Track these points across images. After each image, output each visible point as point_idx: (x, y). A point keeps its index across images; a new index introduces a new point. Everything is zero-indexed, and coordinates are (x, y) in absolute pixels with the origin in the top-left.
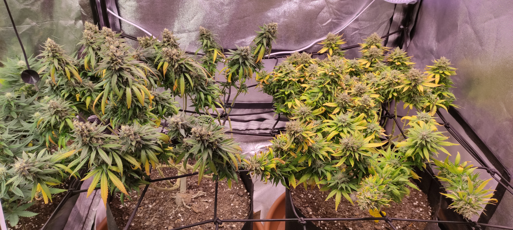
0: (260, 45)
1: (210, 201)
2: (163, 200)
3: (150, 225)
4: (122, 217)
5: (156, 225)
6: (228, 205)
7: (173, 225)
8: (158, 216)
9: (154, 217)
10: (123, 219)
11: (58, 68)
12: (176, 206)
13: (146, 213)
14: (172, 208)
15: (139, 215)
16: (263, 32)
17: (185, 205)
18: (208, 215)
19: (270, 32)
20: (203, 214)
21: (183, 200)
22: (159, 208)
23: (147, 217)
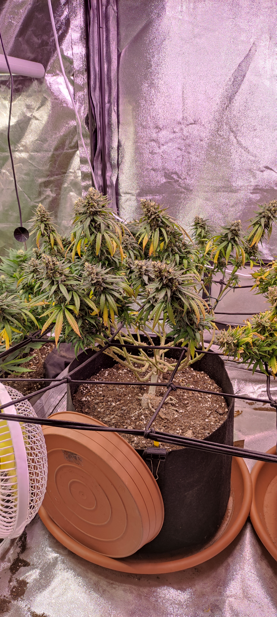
0: (257, 226)
1: (181, 411)
2: (128, 401)
3: (109, 422)
4: (82, 408)
5: (115, 422)
6: (202, 419)
7: (133, 426)
8: (119, 415)
9: (115, 415)
10: (82, 411)
11: (44, 233)
12: (141, 407)
13: (107, 410)
14: (136, 409)
15: (99, 410)
16: (261, 211)
17: (150, 407)
18: (175, 424)
19: (270, 210)
20: (170, 422)
21: (149, 401)
22: (122, 407)
23: (108, 413)
